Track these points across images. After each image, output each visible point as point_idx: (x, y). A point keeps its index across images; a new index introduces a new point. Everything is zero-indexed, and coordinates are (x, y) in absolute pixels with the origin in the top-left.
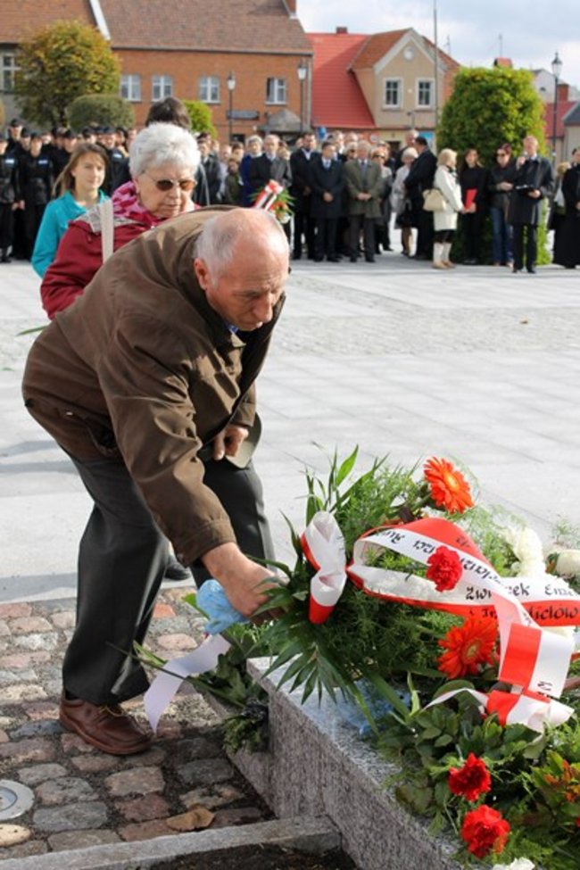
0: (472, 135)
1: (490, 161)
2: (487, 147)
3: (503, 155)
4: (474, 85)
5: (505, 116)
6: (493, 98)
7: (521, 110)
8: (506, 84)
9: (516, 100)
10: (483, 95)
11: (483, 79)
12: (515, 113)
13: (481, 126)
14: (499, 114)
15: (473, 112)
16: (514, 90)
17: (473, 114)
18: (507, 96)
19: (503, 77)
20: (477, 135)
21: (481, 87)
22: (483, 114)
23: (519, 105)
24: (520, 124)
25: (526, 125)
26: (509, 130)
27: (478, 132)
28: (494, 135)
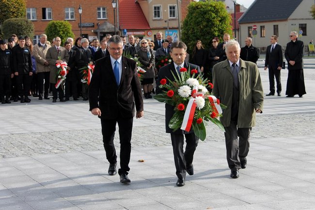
0: (198, 34)
1: (208, 46)
2: (206, 39)
3: (215, 42)
4: (197, 10)
5: (214, 24)
6: (207, 16)
7: (220, 21)
8: (213, 9)
9: (218, 16)
10: (202, 15)
11: (202, 7)
12: (218, 23)
13: (202, 30)
14: (210, 23)
15: (198, 23)
16: (217, 12)
17: (198, 24)
18: (214, 15)
19: (211, 6)
20: (201, 34)
21: (201, 11)
22: (202, 23)
23: (220, 19)
24: (220, 28)
25: (223, 28)
26: (216, 31)
27: (201, 32)
28: (208, 33)
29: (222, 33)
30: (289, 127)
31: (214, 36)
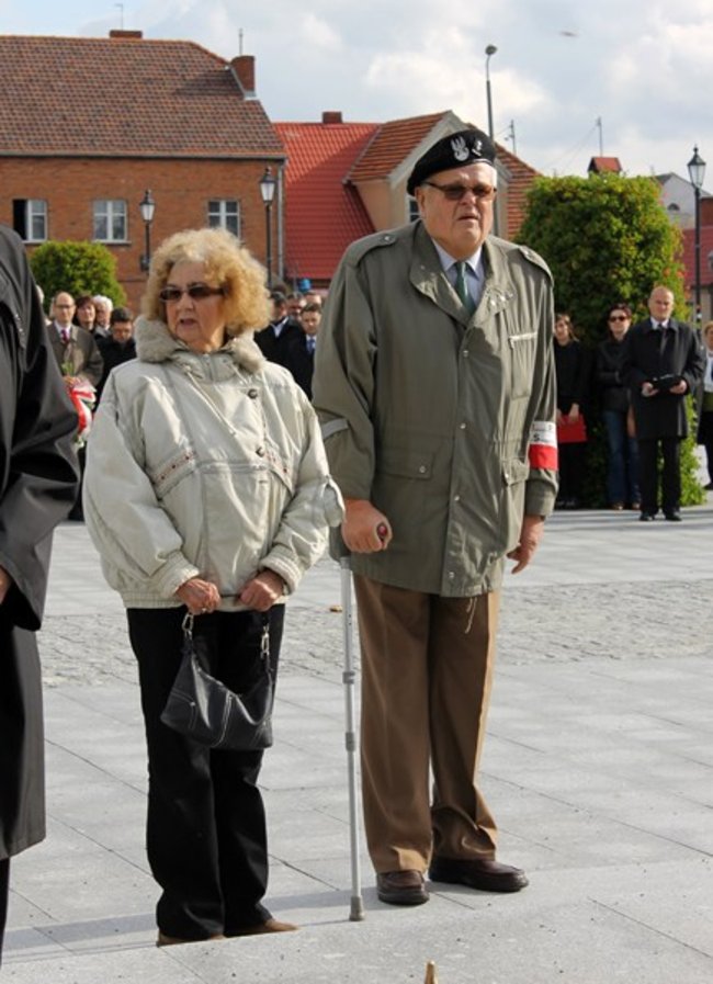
2: (588, 309)
3: (622, 319)
4: (561, 207)
5: (618, 257)
6: (595, 227)
7: (641, 246)
8: (616, 203)
9: (632, 229)
10: (577, 223)
11: (575, 197)
12: (633, 251)
13: (575, 275)
14: (605, 253)
15: (561, 250)
16: (629, 212)
18: (617, 224)
19: (610, 191)
20: (570, 291)
21: (572, 208)
22: (578, 253)
23: (638, 237)
24: (641, 269)
25: (651, 270)
26: (623, 280)
27: (571, 283)
28: (598, 288)
29: (646, 285)
31: (616, 300)
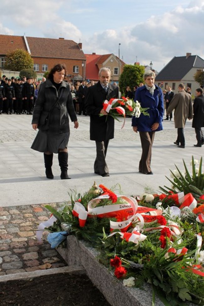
0: (128, 83)
2: (132, 86)
4: (129, 69)
5: (137, 78)
6: (134, 73)
8: (137, 69)
9: (140, 74)
10: (131, 72)
11: (131, 68)
12: (140, 77)
13: (130, 80)
14: (135, 77)
16: (139, 71)
17: (128, 77)
18: (138, 73)
19: (137, 67)
21: (131, 70)
22: (131, 77)
23: (141, 75)
24: (141, 80)
26: (138, 82)
27: (130, 82)
28: (134, 83)
30: (174, 136)
